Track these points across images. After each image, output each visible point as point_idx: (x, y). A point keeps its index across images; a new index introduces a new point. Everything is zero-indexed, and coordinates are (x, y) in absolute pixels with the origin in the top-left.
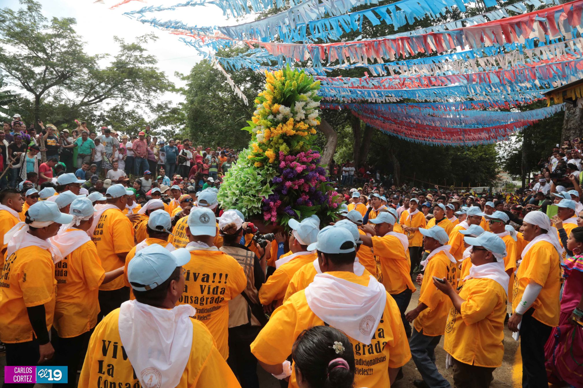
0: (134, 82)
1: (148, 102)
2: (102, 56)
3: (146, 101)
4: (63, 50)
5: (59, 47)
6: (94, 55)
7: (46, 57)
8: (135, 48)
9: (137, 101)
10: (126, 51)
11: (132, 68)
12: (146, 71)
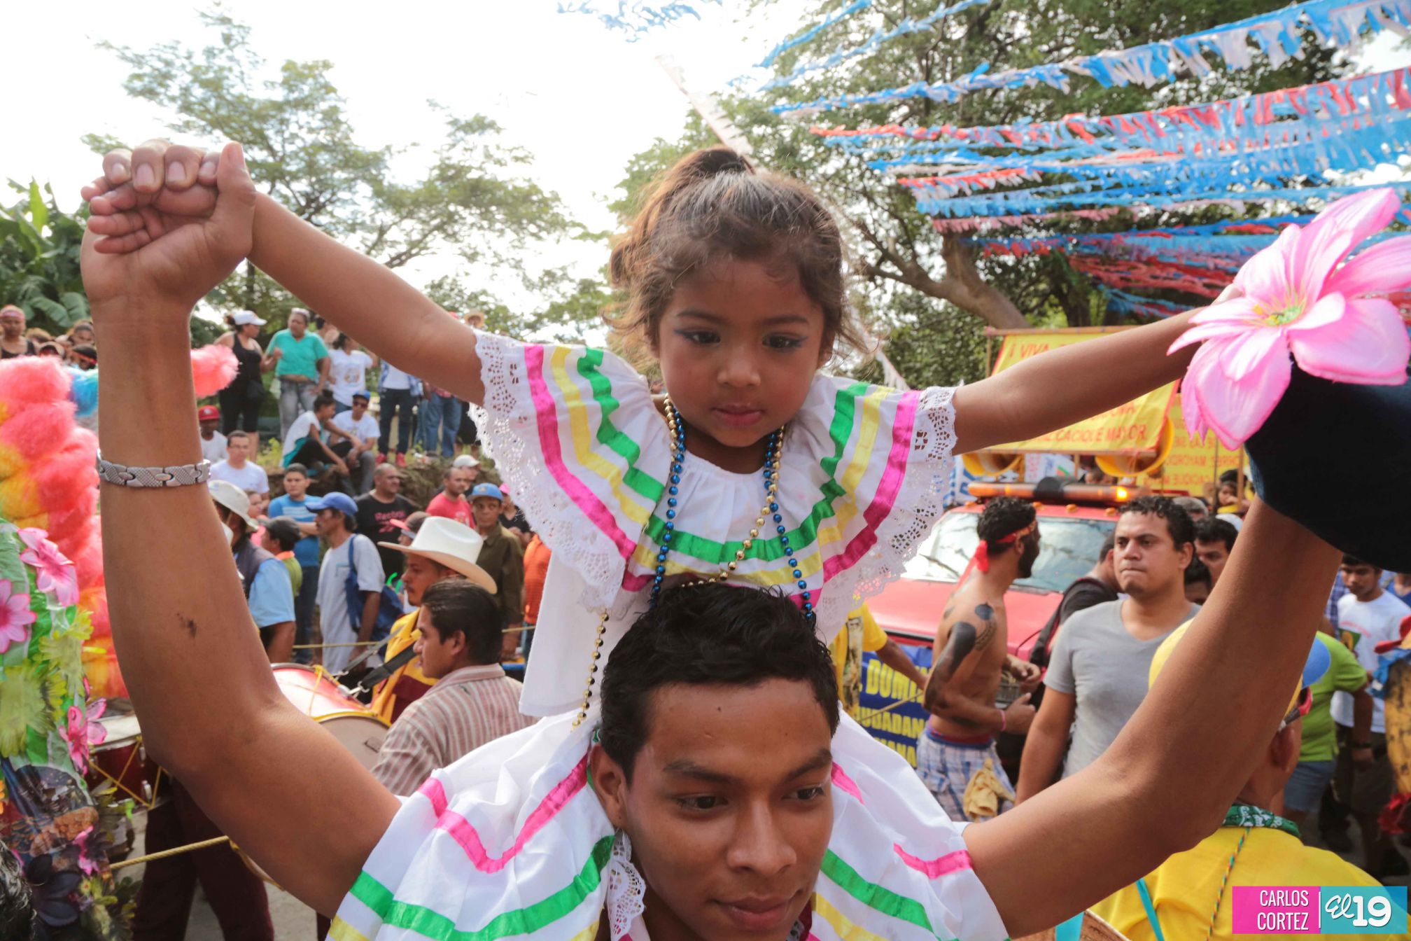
0: (483, 216)
1: (518, 265)
2: (402, 148)
3: (513, 262)
4: (310, 138)
5: (303, 133)
6: (383, 147)
7: (271, 160)
8: (479, 125)
9: (493, 265)
10: (461, 134)
11: (479, 180)
12: (515, 188)
